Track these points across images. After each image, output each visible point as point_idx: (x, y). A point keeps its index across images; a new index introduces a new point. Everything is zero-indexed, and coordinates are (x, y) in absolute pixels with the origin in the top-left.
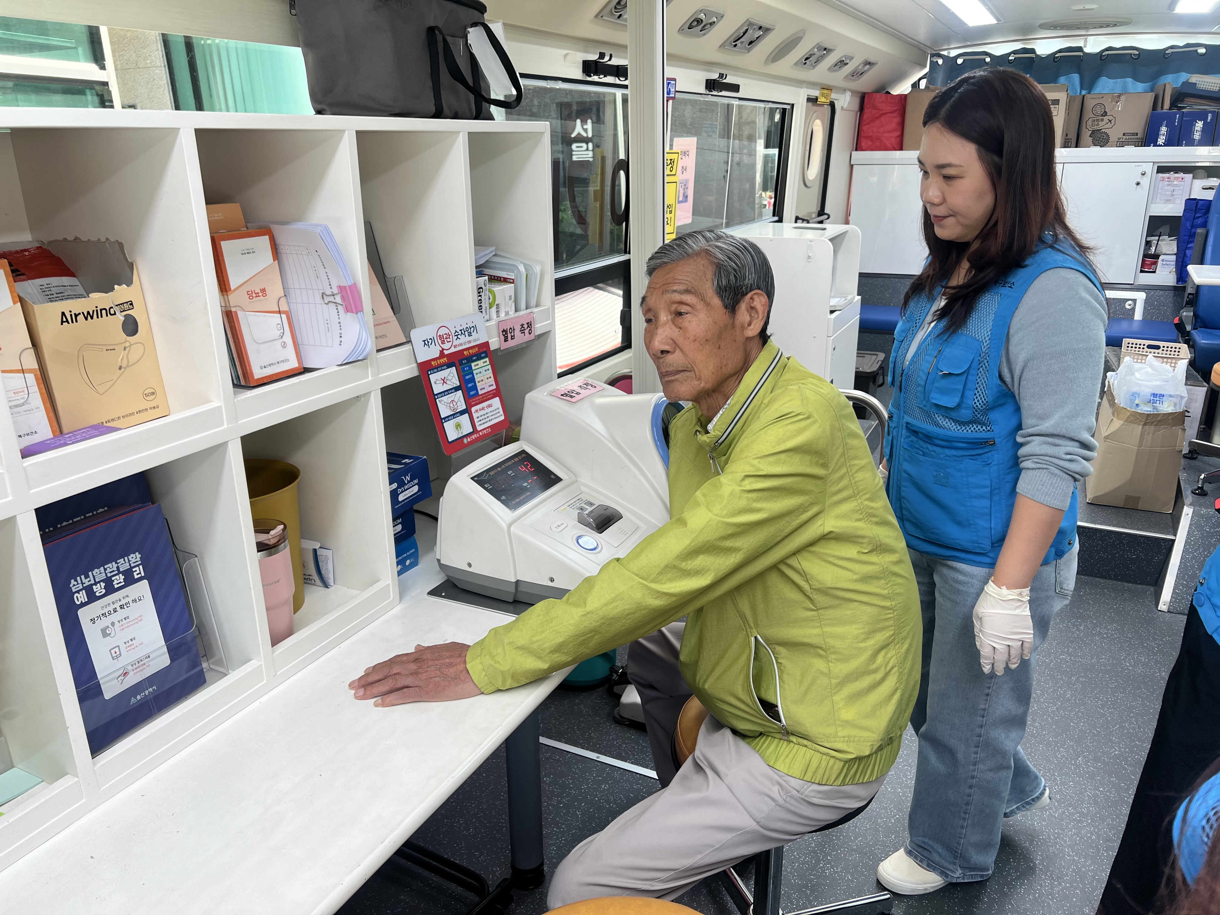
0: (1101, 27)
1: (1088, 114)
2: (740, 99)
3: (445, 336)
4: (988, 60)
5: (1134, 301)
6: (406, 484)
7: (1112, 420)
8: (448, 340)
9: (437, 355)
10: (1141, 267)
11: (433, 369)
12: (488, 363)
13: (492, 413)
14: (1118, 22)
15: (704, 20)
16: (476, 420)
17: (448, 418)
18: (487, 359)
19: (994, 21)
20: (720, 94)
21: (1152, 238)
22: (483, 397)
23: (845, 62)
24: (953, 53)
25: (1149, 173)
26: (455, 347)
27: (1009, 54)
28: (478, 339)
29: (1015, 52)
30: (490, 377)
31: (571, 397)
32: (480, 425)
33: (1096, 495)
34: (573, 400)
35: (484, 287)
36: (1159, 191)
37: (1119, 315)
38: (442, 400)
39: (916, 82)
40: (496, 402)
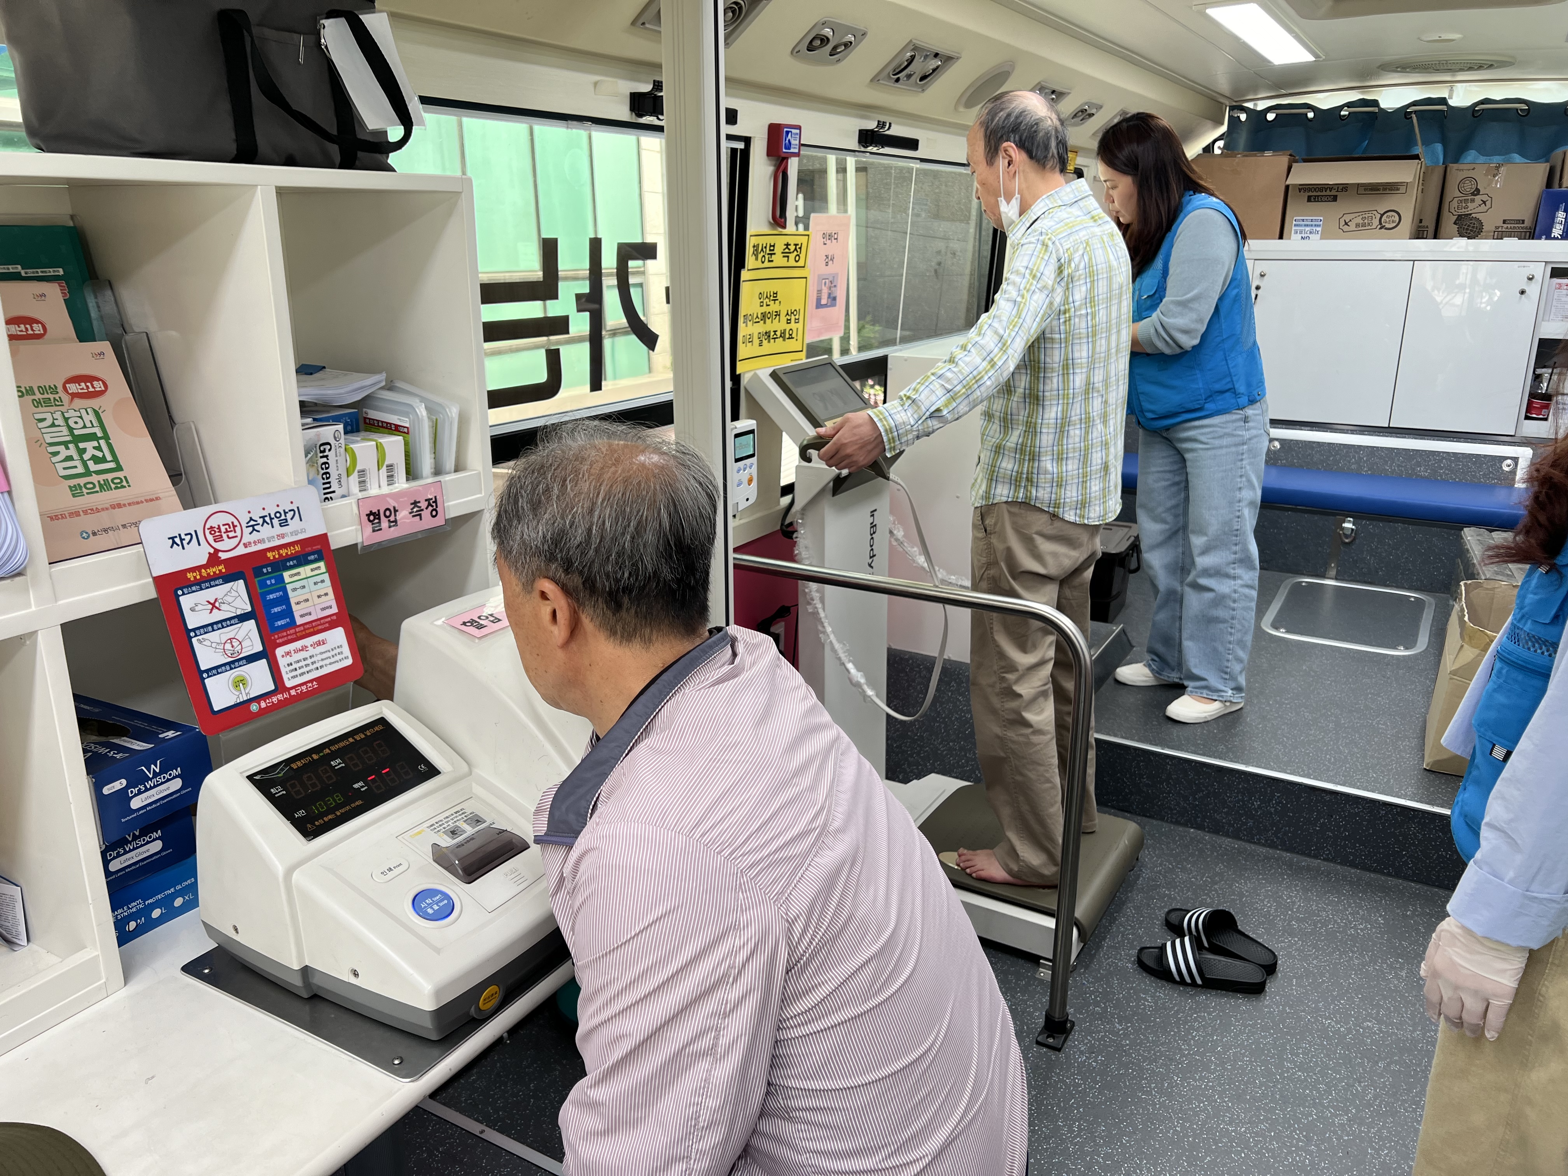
0: (1470, 69)
1: (1452, 192)
2: (923, 160)
3: (223, 529)
4: (1311, 115)
5: (1515, 460)
6: (151, 779)
7: (1462, 646)
8: (231, 534)
9: (204, 561)
10: (1527, 412)
11: (191, 586)
12: (323, 569)
13: (324, 656)
14: (1497, 61)
15: (830, 38)
16: (283, 670)
17: (216, 670)
18: (322, 564)
19: (1310, 58)
20: (882, 151)
21: (1544, 370)
22: (305, 630)
23: (1089, 112)
24: (1261, 106)
25: (1538, 277)
26: (245, 546)
27: (1341, 107)
28: (303, 531)
29: (1349, 105)
30: (326, 594)
31: (480, 627)
32: (293, 677)
33: (1438, 758)
34: (484, 631)
35: (332, 442)
36: (1555, 303)
37: (1494, 479)
38: (204, 640)
39: (1209, 145)
40: (337, 637)
